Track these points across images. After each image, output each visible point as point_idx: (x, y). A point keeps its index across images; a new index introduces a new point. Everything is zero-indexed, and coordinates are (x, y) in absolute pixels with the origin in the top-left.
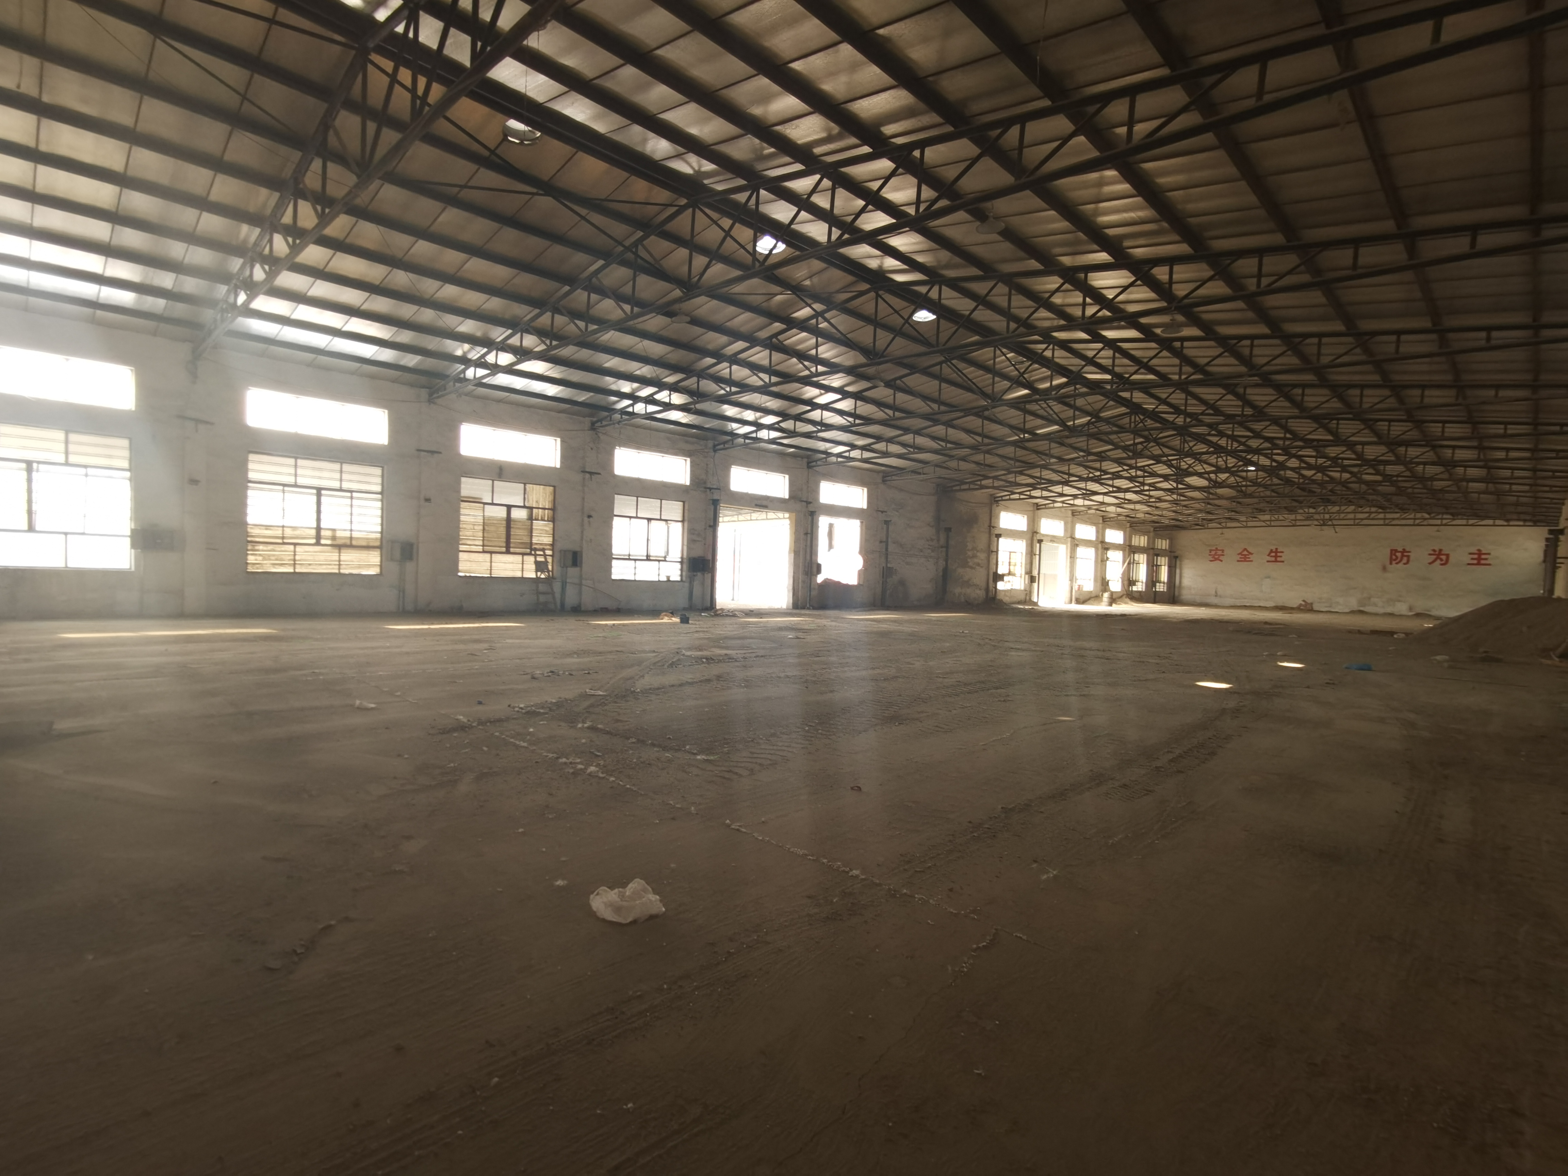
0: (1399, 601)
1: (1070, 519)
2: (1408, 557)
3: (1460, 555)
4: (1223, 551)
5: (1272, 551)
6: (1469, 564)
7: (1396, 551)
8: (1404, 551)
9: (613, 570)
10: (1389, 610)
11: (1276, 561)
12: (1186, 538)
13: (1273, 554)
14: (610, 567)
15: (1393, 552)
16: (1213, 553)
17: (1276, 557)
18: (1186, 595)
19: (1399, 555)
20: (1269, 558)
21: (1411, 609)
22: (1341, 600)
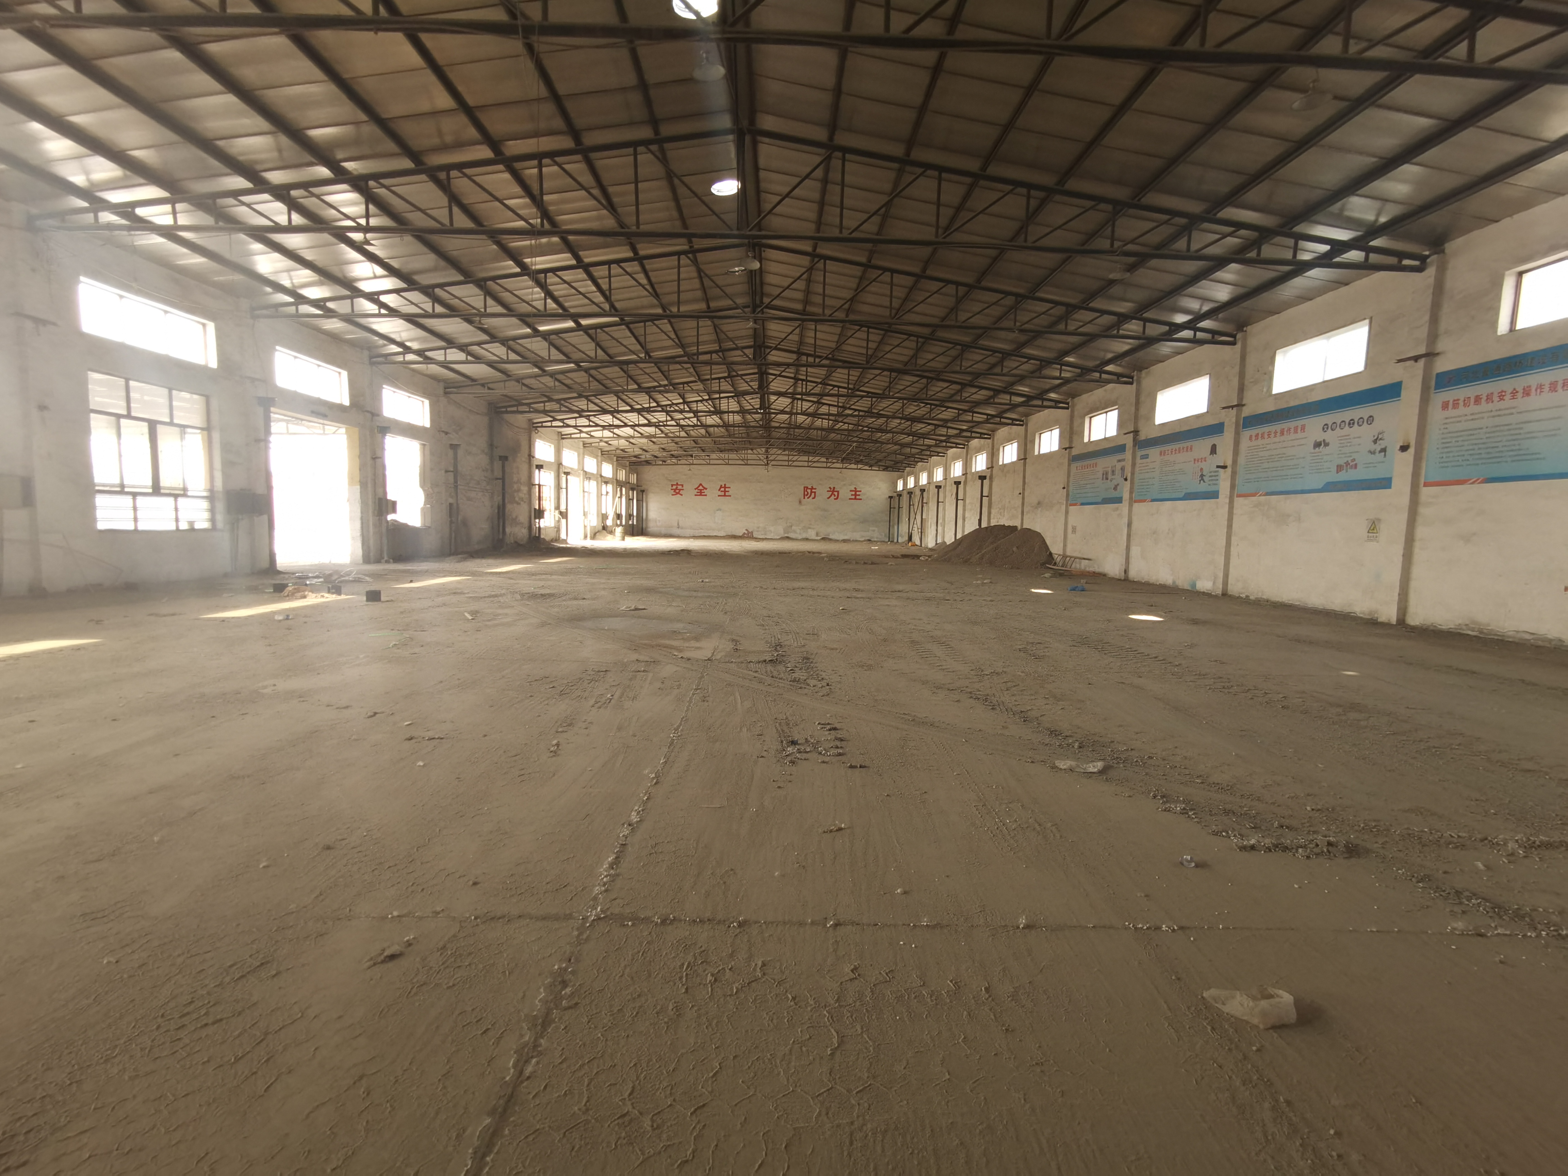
0: (810, 528)
1: (581, 451)
2: (815, 492)
3: (845, 493)
4: (682, 485)
5: (721, 487)
6: (850, 499)
7: (807, 488)
8: (812, 488)
9: (99, 514)
10: (804, 536)
11: (725, 495)
12: (651, 474)
13: (722, 489)
14: (92, 508)
15: (806, 488)
16: (674, 487)
17: (725, 491)
18: (652, 527)
19: (809, 491)
20: (720, 493)
21: (817, 535)
22: (772, 529)
